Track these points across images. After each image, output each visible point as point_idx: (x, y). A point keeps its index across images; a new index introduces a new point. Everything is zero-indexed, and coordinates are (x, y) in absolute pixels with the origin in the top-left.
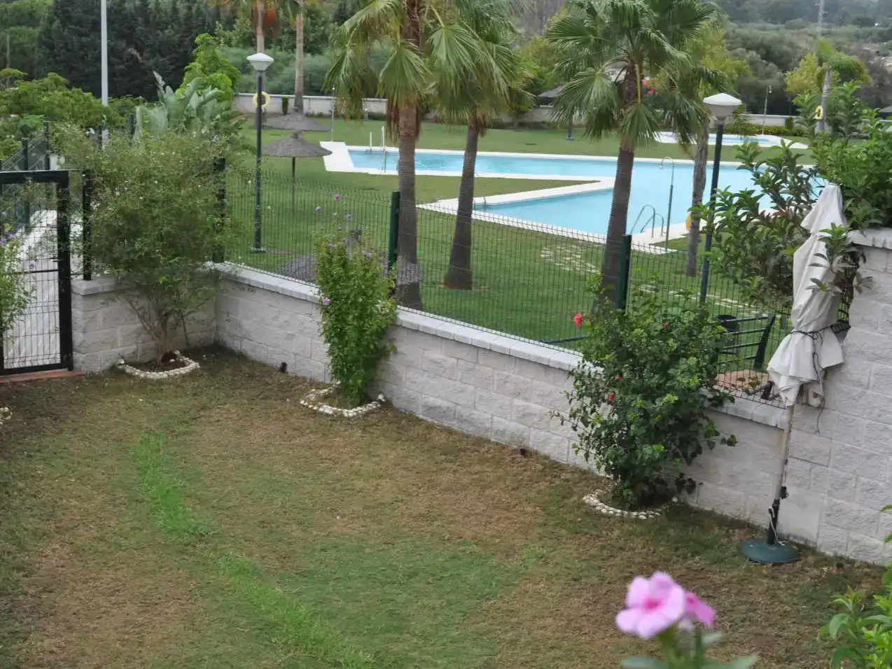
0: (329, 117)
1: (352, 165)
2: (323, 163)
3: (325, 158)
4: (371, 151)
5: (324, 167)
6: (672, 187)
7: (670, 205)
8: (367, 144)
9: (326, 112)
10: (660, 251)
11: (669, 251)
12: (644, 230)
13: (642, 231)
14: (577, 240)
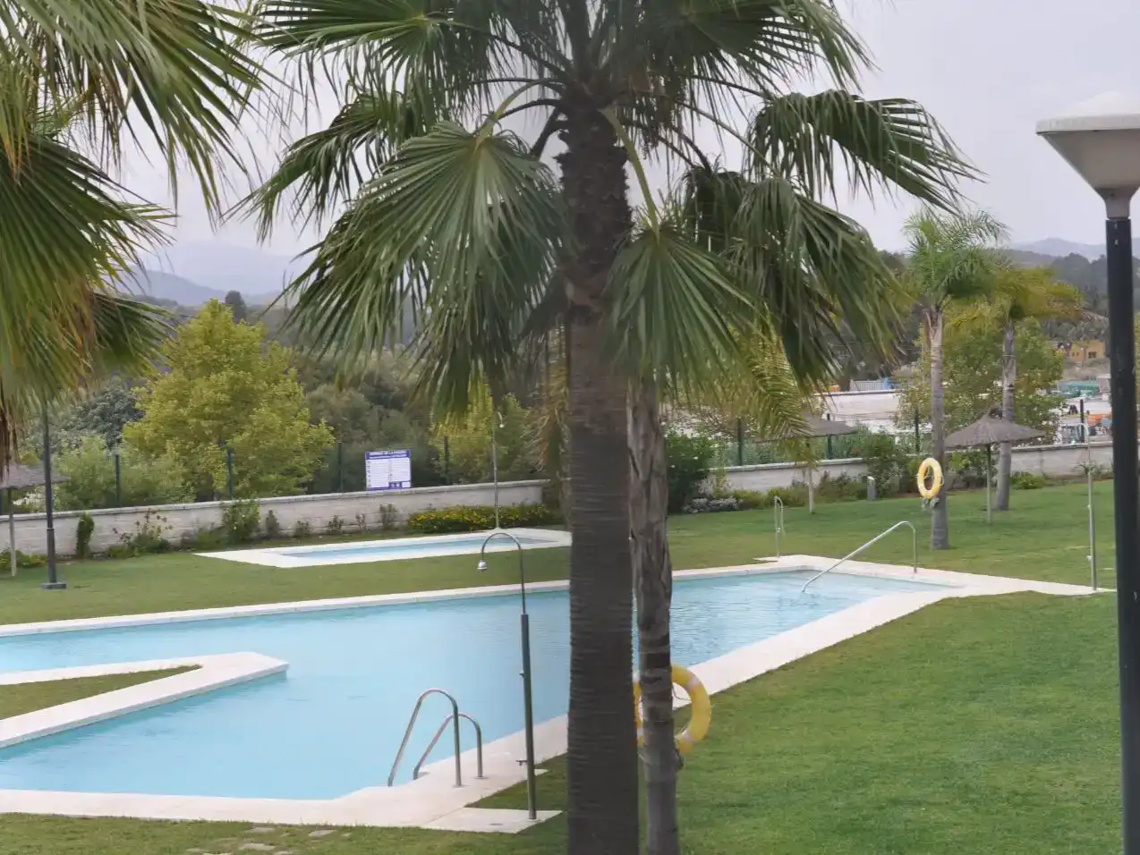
10: (515, 820)
11: (543, 815)
12: (421, 770)
13: (416, 775)
14: (249, 825)
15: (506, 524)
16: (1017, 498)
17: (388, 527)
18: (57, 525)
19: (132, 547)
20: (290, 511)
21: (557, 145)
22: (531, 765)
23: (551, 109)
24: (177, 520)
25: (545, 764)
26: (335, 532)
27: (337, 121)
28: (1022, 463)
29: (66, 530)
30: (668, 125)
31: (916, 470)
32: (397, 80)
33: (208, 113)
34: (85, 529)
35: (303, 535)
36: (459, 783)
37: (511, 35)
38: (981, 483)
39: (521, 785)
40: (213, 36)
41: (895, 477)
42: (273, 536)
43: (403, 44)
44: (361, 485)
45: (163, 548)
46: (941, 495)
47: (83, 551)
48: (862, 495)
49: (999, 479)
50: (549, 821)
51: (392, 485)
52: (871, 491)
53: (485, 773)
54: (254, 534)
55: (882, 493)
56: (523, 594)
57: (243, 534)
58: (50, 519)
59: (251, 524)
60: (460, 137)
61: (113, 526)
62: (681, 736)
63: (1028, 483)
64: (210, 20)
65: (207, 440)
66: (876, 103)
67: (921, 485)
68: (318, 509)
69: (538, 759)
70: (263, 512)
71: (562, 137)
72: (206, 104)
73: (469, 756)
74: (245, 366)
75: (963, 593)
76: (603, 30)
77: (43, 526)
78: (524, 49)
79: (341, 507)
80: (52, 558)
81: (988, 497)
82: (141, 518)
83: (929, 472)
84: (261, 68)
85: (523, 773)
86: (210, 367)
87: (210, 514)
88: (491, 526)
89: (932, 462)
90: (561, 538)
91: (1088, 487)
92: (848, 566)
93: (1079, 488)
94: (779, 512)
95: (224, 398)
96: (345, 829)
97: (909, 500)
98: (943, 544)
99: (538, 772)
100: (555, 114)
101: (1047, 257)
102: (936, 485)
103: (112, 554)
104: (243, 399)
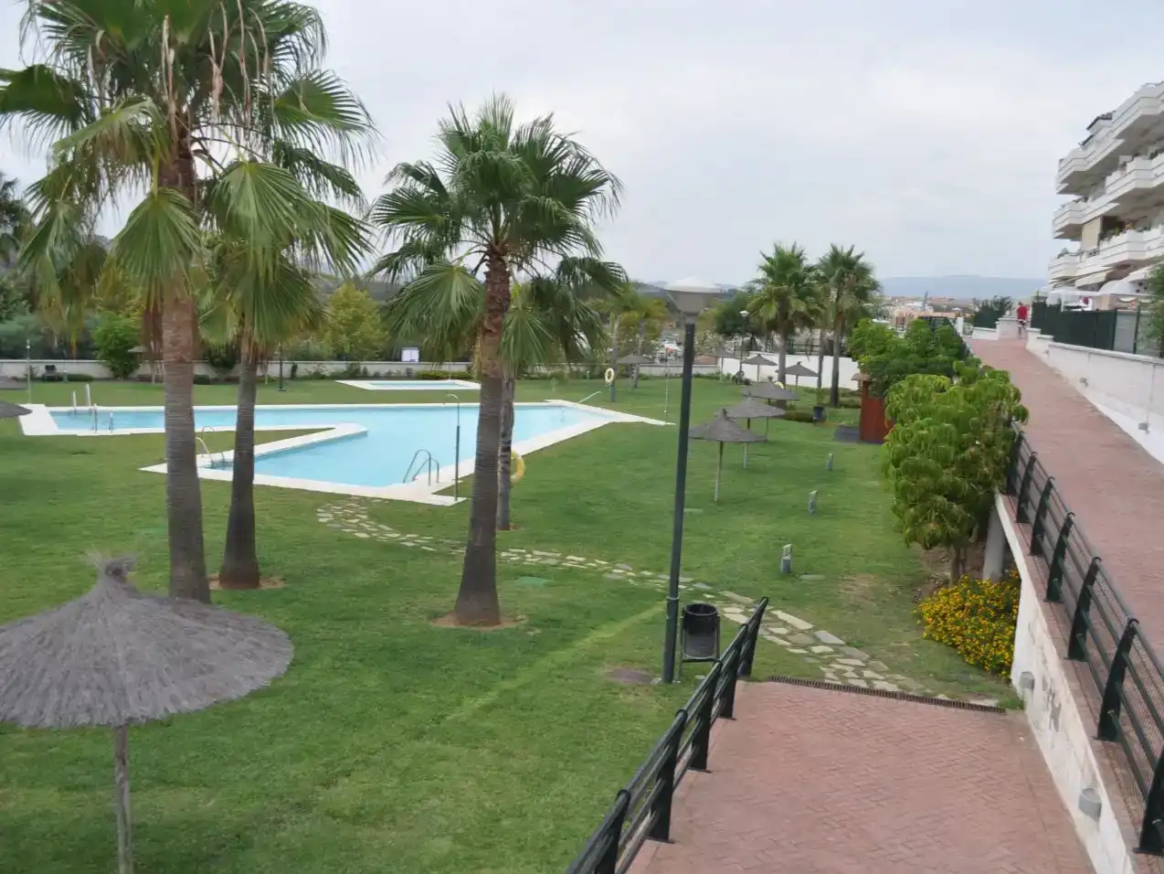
0: (24, 380)
1: (56, 427)
2: (19, 427)
3: (22, 419)
4: (75, 412)
5: (22, 431)
6: (458, 428)
7: (458, 448)
8: (70, 404)
9: (21, 375)
10: (449, 501)
11: (460, 499)
12: (417, 477)
13: (414, 479)
14: (350, 496)
15: (453, 378)
16: (641, 383)
17: (409, 376)
18: (284, 365)
19: (312, 376)
20: (372, 367)
21: (484, 268)
22: (457, 479)
23: (483, 254)
24: (330, 367)
25: (462, 478)
26: (389, 377)
27: (401, 249)
28: (645, 370)
29: (287, 368)
30: (527, 262)
31: (605, 371)
32: (425, 238)
33: (350, 260)
34: (294, 368)
35: (376, 377)
36: (429, 484)
37: (470, 225)
38: (627, 376)
39: (452, 486)
40: (356, 232)
41: (597, 372)
42: (365, 376)
43: (429, 227)
44: (400, 359)
45: (323, 377)
46: (613, 382)
47: (293, 376)
48: (585, 378)
49: (635, 375)
50: (463, 502)
51: (411, 361)
52: (588, 376)
53: (440, 481)
54: (358, 375)
55: (591, 378)
56: (458, 407)
57: (354, 375)
58: (281, 364)
59: (358, 371)
60: (447, 266)
61: (305, 368)
62: (513, 477)
63: (646, 378)
64: (354, 224)
65: (342, 333)
66: (605, 263)
67: (606, 378)
68: (383, 367)
69: (459, 477)
70: (362, 367)
71: (487, 265)
72: (350, 256)
73: (434, 473)
74: (358, 307)
75: (618, 421)
76: (505, 229)
77: (279, 366)
78: (474, 230)
79: (393, 367)
80: (281, 378)
81: (630, 382)
82: (316, 365)
83: (610, 373)
84: (368, 242)
85: (454, 482)
86: (346, 306)
87: (341, 366)
88: (447, 378)
89: (611, 370)
90: (476, 386)
91: (667, 381)
92: (578, 405)
93: (662, 381)
94: (554, 382)
95: (350, 318)
96: (386, 500)
97: (600, 381)
98: (613, 401)
99: (459, 482)
100: (484, 256)
101: (657, 288)
102: (612, 378)
103: (305, 378)
104: (358, 319)
